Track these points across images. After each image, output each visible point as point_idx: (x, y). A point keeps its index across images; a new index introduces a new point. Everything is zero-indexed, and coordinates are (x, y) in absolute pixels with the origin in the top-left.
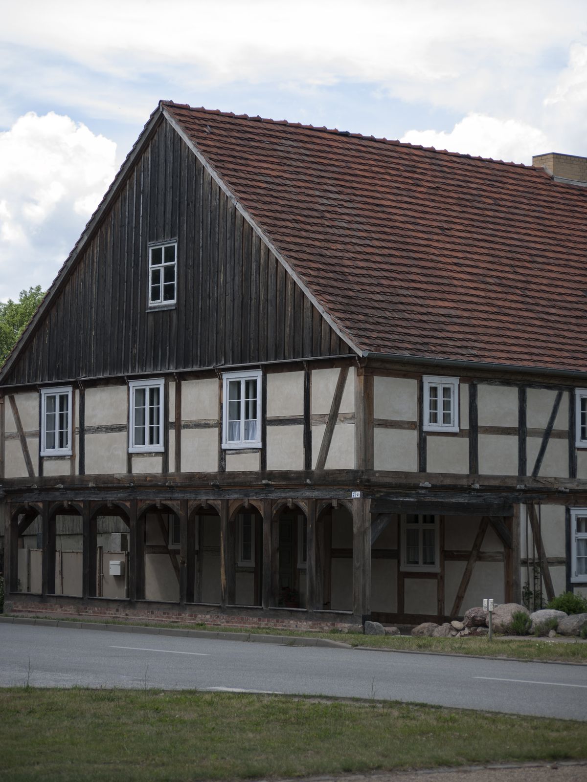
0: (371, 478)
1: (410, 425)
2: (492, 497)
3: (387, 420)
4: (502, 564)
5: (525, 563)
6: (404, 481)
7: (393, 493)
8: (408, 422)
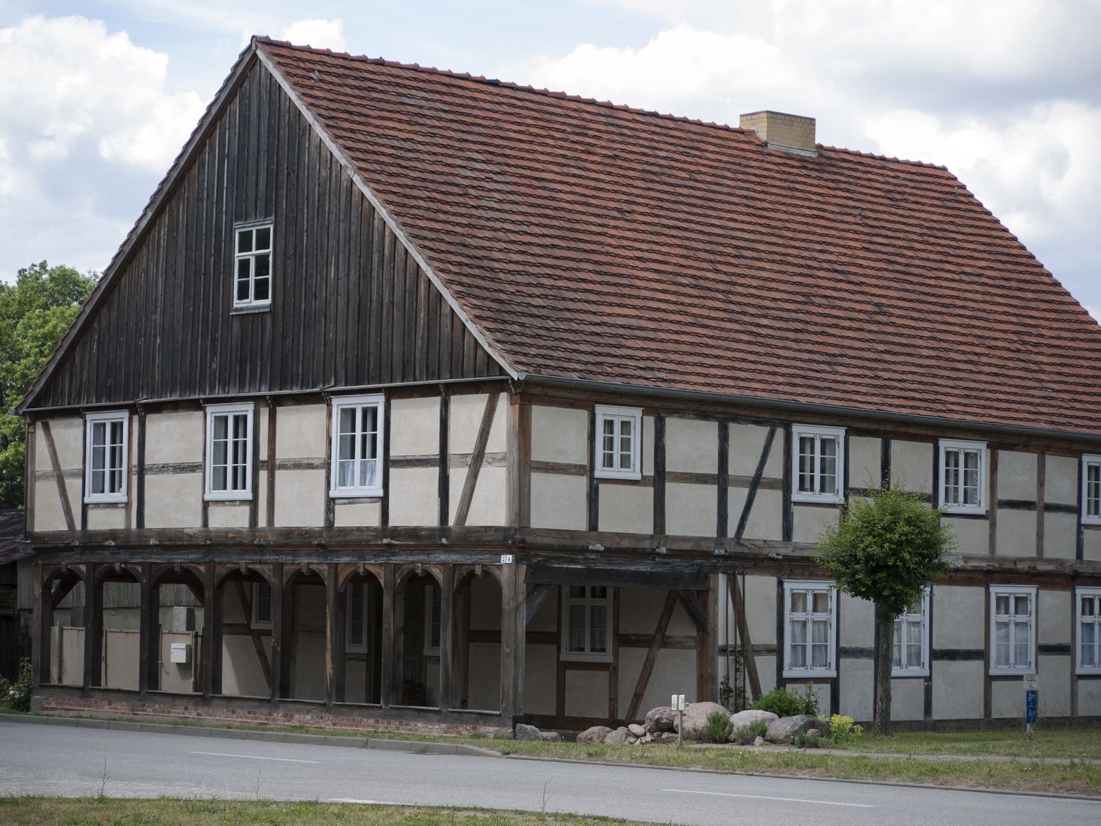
0: (527, 537)
1: (577, 470)
2: (683, 564)
3: (548, 463)
4: (694, 653)
5: (723, 651)
6: (569, 542)
7: (554, 558)
8: (575, 466)
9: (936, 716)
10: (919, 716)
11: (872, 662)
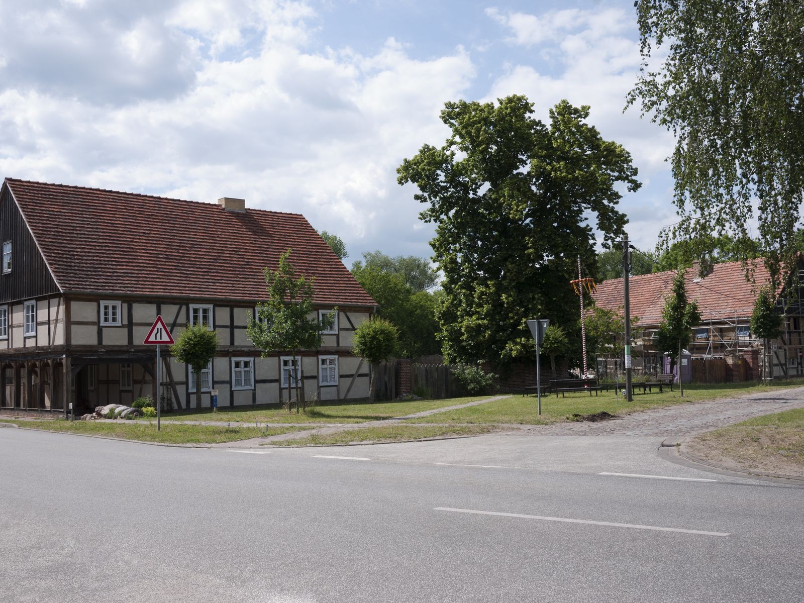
0: (70, 348)
2: (142, 355)
3: (79, 322)
6: (89, 349)
7: (84, 355)
8: (92, 322)
9: (258, 403)
10: (251, 403)
11: (229, 385)
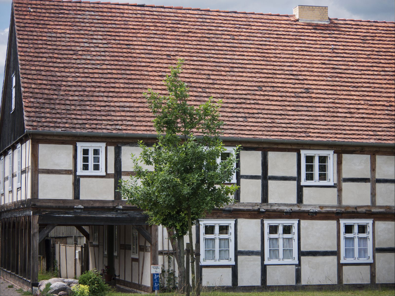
0: (37, 203)
1: (67, 172)
2: (135, 213)
3: (49, 170)
4: (149, 254)
5: (161, 253)
6: (61, 205)
7: (56, 212)
8: (66, 170)
9: (303, 282)
10: (292, 282)
11: (259, 258)
